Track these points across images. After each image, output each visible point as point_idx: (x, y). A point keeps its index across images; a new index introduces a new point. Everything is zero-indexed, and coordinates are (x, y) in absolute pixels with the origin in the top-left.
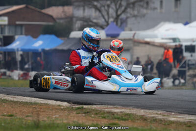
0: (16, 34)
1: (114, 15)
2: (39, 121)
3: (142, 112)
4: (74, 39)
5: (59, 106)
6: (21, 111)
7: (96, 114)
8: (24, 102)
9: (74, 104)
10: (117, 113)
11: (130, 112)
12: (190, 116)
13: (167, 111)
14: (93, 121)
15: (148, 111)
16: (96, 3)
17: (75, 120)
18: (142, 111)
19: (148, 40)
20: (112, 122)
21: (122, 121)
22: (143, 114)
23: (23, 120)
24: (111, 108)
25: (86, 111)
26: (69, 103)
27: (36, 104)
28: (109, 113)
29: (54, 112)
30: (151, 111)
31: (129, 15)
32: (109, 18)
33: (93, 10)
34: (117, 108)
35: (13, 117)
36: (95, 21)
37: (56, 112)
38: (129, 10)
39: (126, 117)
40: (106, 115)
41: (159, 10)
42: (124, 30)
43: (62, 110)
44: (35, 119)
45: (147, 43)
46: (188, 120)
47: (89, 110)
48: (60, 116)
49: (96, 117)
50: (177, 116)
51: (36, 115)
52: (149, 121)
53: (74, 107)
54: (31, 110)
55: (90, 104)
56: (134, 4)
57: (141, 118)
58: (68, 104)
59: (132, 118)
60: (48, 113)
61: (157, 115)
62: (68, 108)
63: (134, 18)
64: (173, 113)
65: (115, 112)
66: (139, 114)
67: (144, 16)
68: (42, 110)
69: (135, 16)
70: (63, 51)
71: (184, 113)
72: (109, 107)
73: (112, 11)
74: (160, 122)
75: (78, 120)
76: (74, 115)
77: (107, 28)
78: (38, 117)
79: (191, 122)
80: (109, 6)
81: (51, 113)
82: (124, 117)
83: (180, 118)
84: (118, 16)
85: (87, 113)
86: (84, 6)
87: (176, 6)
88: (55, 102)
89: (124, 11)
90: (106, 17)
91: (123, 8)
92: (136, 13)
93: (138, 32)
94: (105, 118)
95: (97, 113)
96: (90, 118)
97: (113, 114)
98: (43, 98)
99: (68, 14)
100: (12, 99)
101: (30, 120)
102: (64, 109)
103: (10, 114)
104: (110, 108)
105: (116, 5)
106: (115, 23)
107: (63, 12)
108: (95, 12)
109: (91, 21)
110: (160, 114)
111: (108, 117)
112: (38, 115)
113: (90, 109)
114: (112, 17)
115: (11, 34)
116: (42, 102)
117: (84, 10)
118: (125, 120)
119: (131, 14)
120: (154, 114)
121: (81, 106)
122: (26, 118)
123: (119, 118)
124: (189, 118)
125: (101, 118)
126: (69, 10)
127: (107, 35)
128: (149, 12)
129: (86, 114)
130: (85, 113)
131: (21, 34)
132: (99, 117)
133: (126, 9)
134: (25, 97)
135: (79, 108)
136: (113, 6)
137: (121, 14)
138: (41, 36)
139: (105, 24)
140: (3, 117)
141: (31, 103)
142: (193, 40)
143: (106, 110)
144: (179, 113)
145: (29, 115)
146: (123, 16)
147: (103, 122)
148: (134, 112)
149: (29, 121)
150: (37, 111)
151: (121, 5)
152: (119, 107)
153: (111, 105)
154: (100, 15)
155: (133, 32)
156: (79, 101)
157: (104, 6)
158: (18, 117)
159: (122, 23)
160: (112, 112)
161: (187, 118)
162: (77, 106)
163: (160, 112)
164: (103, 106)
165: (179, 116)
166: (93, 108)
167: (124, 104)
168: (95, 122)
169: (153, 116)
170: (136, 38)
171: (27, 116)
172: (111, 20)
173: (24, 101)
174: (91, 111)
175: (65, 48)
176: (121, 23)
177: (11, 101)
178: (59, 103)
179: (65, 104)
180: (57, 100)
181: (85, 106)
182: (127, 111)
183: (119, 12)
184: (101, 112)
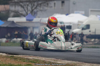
1: (31, 10)
3: (44, 59)
4: (10, 21)
7: (20, 59)
9: (9, 54)
10: (31, 59)
11: (38, 59)
12: (68, 61)
13: (56, 59)
14: (19, 63)
16: (21, 4)
17: (9, 62)
20: (28, 63)
21: (33, 63)
22: (44, 60)
24: (28, 57)
26: (6, 54)
28: (27, 59)
30: (48, 58)
31: (38, 10)
32: (28, 11)
33: (20, 7)
34: (31, 57)
36: (21, 12)
38: (38, 7)
39: (36, 61)
40: (25, 60)
41: (53, 8)
42: (35, 17)
43: (3, 57)
46: (67, 63)
48: (2, 60)
49: (20, 61)
50: (61, 61)
53: (9, 56)
55: (17, 55)
56: (41, 4)
57: (43, 62)
59: (38, 62)
61: (51, 60)
62: (6, 56)
63: (40, 12)
64: (59, 60)
65: (30, 59)
66: (42, 60)
67: (46, 10)
69: (41, 11)
70: (4, 27)
71: (65, 60)
72: (27, 56)
73: (29, 8)
75: (11, 62)
76: (9, 60)
77: (27, 16)
79: (68, 64)
80: (28, 5)
82: (34, 61)
83: (63, 62)
84: (32, 10)
85: (16, 59)
86: (15, 5)
87: (62, 6)
89: (36, 8)
90: (27, 11)
91: (35, 6)
92: (42, 9)
93: (42, 19)
94: (24, 61)
95: (21, 59)
96: (17, 62)
97: (29, 59)
99: (7, 9)
102: (4, 57)
105: (31, 5)
106: (31, 14)
107: (5, 8)
108: (21, 8)
109: (19, 13)
110: (53, 60)
111: (26, 61)
114: (30, 11)
117: (15, 7)
119: (39, 9)
120: (50, 60)
121: (12, 55)
123: (32, 62)
124: (67, 62)
126: (7, 7)
127: (27, 20)
128: (49, 8)
129: (15, 60)
130: (14, 59)
132: (22, 61)
133: (37, 7)
135: (11, 57)
136: (30, 5)
137: (34, 9)
139: (26, 14)
142: (70, 23)
143: (25, 57)
144: (62, 59)
146: (35, 10)
147: (23, 64)
148: (40, 59)
151: (34, 5)
153: (28, 55)
154: (23, 9)
155: (40, 19)
156: (11, 53)
157: (25, 5)
159: (34, 14)
160: (28, 59)
161: (66, 62)
162: (11, 55)
163: (53, 59)
164: (24, 55)
165: (62, 61)
167: (35, 55)
168: (20, 63)
169: (49, 61)
170: (42, 21)
172: (29, 12)
174: (18, 58)
175: (5, 26)
178: (1, 54)
179: (4, 54)
181: (15, 56)
182: (36, 58)
183: (33, 8)
184: (23, 58)
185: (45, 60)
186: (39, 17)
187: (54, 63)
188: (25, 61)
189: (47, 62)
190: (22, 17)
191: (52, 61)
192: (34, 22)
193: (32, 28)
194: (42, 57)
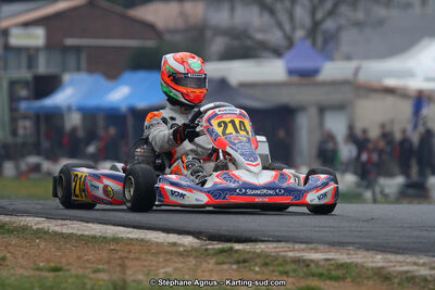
0: (65, 70)
1: (307, 22)
2: (124, 281)
3: (378, 260)
5: (174, 244)
6: (79, 258)
7: (266, 264)
8: (88, 236)
9: (209, 239)
10: (316, 262)
11: (349, 261)
15: (392, 257)
18: (379, 257)
19: (391, 82)
21: (328, 282)
22: (380, 265)
23: (87, 281)
24: (303, 250)
25: (241, 259)
26: (197, 238)
27: (116, 240)
28: (297, 261)
29: (161, 260)
30: (400, 258)
31: (343, 21)
32: (294, 29)
33: (255, 10)
34: (316, 251)
35: (60, 273)
36: (259, 36)
37: (166, 260)
38: (344, 9)
39: (340, 273)
40: (289, 267)
41: (417, 9)
42: (330, 58)
43: (181, 254)
44: (116, 276)
45: (390, 91)
47: (247, 256)
48: (176, 269)
49: (266, 271)
51: (118, 269)
52: (397, 280)
53: (210, 247)
54: (104, 254)
55: (250, 241)
57: (375, 274)
58: (196, 240)
59: (354, 274)
60: (146, 263)
61: (415, 268)
62: (194, 250)
65: (312, 261)
66: (370, 265)
67: (380, 23)
68: (132, 256)
69: (358, 25)
72: (297, 246)
73: (301, 13)
74: (423, 284)
76: (210, 266)
77: (289, 55)
78: (124, 273)
81: (154, 263)
82: (333, 273)
84: (316, 25)
85: (244, 261)
86: (231, 1)
88: (164, 235)
89: (332, 13)
90: (287, 27)
91: (328, 5)
92: (360, 15)
94: (286, 273)
95: (267, 261)
96: (251, 275)
97: (307, 263)
98: (134, 227)
99: (192, 21)
100: (57, 229)
101: (103, 280)
102: (186, 253)
103: (52, 265)
104: (298, 250)
106: (308, 43)
107: (182, 14)
108: (261, 15)
109: (249, 37)
110: (424, 264)
111: (295, 271)
112: (123, 267)
113: (248, 252)
114: (302, 27)
115: (52, 70)
116: (130, 236)
117: (232, 9)
118: (336, 279)
119: (348, 19)
120: (408, 264)
121: (228, 245)
122: (92, 275)
123: (321, 275)
125: (276, 273)
126: (195, 9)
127: (291, 72)
128: (394, 13)
129: (241, 265)
130: (238, 262)
131: (78, 69)
132: (273, 271)
133: (336, 6)
134: (90, 225)
135: (222, 251)
137: (323, 20)
138: (128, 76)
139: (285, 43)
140: (38, 273)
141: (104, 240)
143: (290, 254)
145: (100, 267)
146: (330, 25)
148: (360, 261)
149: (101, 283)
150: (121, 258)
152: (321, 247)
153: (302, 243)
154: (273, 22)
155: (353, 65)
156: (222, 233)
158: (73, 272)
159: (325, 42)
160: (304, 261)
162: (219, 246)
163: (423, 259)
164: (283, 244)
166: (258, 251)
167: (335, 240)
169: (405, 268)
170: (362, 78)
171: (96, 271)
172: (300, 34)
173: (86, 233)
174: (252, 259)
176: (324, 40)
177: (56, 233)
178: (173, 238)
179: (188, 240)
180: (168, 231)
181: (237, 246)
182: (341, 257)
183: (319, 15)
184: (276, 259)
185: (383, 268)
186: (348, 58)
187: (429, 278)
188: (291, 274)
189: (394, 274)
190: (265, 57)
191: (422, 268)
192: (324, 84)
193: (313, 112)
194: (368, 250)
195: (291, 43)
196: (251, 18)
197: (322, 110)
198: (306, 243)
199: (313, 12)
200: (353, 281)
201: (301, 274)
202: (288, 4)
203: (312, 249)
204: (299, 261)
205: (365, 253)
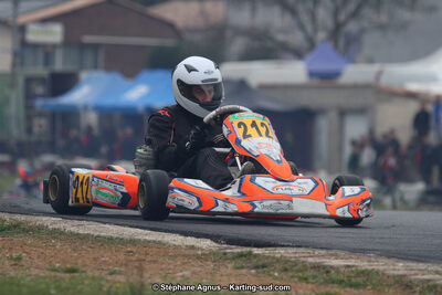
0: (83, 67)
1: (330, 23)
2: (142, 284)
3: (399, 268)
5: (193, 247)
6: (96, 259)
7: (286, 270)
8: (105, 237)
9: (227, 243)
10: (337, 269)
11: (370, 268)
15: (414, 265)
18: (401, 264)
19: (413, 87)
20: (323, 290)
21: (348, 289)
22: (401, 273)
23: (103, 283)
24: (323, 256)
25: (260, 263)
26: (215, 241)
27: (133, 242)
28: (316, 267)
29: (179, 263)
30: (422, 266)
31: (365, 24)
32: (316, 30)
34: (337, 257)
35: (77, 275)
36: (280, 37)
37: (184, 264)
38: (367, 12)
39: (360, 280)
40: (309, 273)
42: (352, 61)
43: (199, 258)
44: (134, 279)
47: (266, 261)
48: (194, 273)
49: (285, 276)
51: (135, 271)
52: (418, 289)
53: (228, 251)
54: (122, 256)
55: (269, 245)
57: (396, 282)
58: (215, 244)
59: (374, 282)
60: (163, 267)
61: (437, 276)
62: (214, 253)
65: (331, 267)
66: (391, 272)
67: (404, 26)
68: (149, 258)
69: (382, 27)
72: (317, 252)
73: (324, 15)
76: (229, 271)
77: (309, 57)
78: (142, 276)
81: (172, 267)
82: (353, 280)
84: (338, 26)
88: (182, 237)
89: (355, 15)
90: (309, 28)
91: (351, 7)
92: (384, 18)
94: (306, 279)
95: (287, 267)
96: (270, 280)
97: (327, 270)
98: (152, 229)
99: (212, 20)
100: (74, 229)
101: (120, 283)
102: (204, 257)
103: (69, 266)
104: (318, 256)
106: (329, 46)
107: (203, 13)
108: (283, 15)
109: (271, 38)
111: (314, 277)
112: (141, 269)
113: (268, 257)
114: (324, 28)
116: (147, 238)
117: (254, 10)
118: (356, 286)
119: (371, 22)
120: (430, 272)
121: (248, 249)
122: (108, 277)
123: (341, 282)
125: (296, 279)
126: (215, 9)
127: (312, 74)
128: (419, 16)
129: (260, 270)
130: (257, 267)
131: (96, 66)
132: (292, 277)
135: (241, 255)
137: (345, 23)
139: (306, 45)
140: (53, 273)
141: (121, 241)
143: (310, 260)
145: (117, 269)
146: (352, 27)
147: (301, 291)
148: (381, 268)
149: (118, 285)
150: (138, 260)
152: (341, 253)
153: (322, 248)
154: (293, 22)
155: (374, 68)
158: (89, 274)
159: (348, 44)
160: (324, 267)
162: (238, 250)
164: (302, 250)
166: (278, 256)
167: (355, 246)
169: (427, 277)
170: (384, 81)
171: (113, 273)
172: (321, 36)
174: (271, 264)
176: (346, 43)
177: (73, 234)
178: (191, 241)
179: (206, 244)
181: (256, 251)
182: (363, 264)
183: (342, 17)
184: (296, 265)
185: (405, 276)
186: (370, 61)
188: (311, 280)
189: (416, 283)
193: (333, 115)
194: (389, 257)
195: (312, 45)
196: (272, 18)
197: (343, 113)
198: (326, 249)
199: (336, 14)
200: (373, 288)
201: (322, 280)
202: (310, 5)
203: (332, 255)
204: (319, 267)
205: (387, 261)
